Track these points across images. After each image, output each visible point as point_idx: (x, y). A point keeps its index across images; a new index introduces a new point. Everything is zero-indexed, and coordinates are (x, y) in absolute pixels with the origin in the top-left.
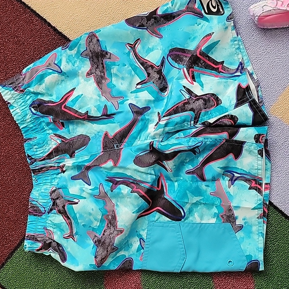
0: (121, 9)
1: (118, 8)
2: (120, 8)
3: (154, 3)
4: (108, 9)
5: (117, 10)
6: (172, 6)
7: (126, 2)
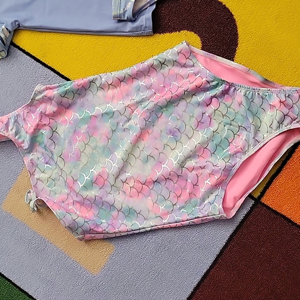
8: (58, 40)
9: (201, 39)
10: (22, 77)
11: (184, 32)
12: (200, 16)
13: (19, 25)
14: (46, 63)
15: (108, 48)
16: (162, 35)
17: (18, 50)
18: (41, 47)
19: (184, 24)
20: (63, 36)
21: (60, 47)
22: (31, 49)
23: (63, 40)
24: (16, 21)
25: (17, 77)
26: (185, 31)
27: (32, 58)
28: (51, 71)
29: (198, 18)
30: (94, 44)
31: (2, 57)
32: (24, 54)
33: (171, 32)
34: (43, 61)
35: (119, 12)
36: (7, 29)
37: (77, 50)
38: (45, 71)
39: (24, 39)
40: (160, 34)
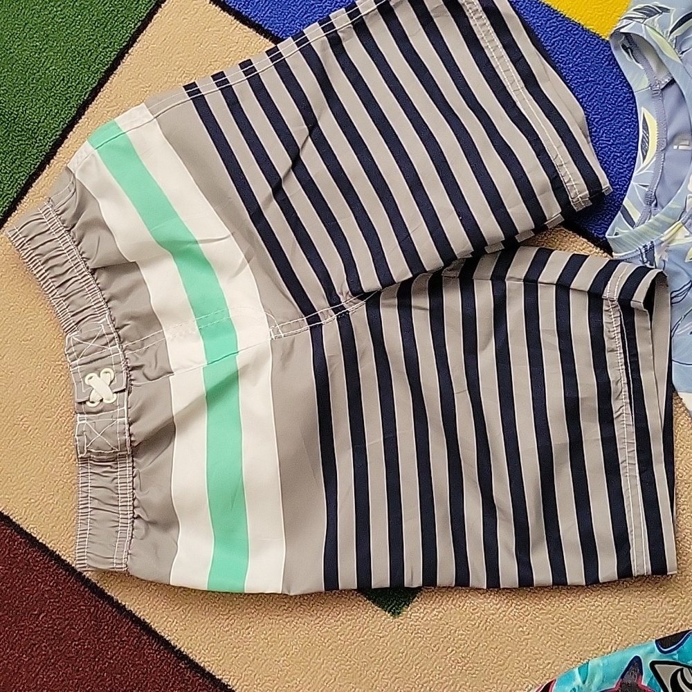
0: (454, 685)
1: (447, 683)
2: (451, 682)
3: (536, 669)
4: (420, 686)
5: (443, 687)
6: (584, 682)
7: (464, 668)
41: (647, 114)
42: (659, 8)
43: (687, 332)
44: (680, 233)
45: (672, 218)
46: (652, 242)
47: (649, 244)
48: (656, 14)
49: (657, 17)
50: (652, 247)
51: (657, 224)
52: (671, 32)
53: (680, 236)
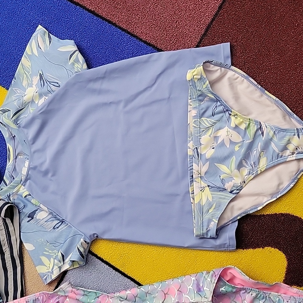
8: (137, 250)
9: (286, 257)
10: (101, 286)
11: (268, 249)
12: (284, 233)
13: (97, 237)
14: (125, 273)
15: (189, 261)
16: (245, 250)
17: (95, 258)
18: (120, 256)
19: (268, 241)
20: (142, 247)
21: (140, 258)
22: (110, 258)
23: (142, 250)
24: (94, 234)
25: (96, 286)
26: (270, 248)
27: (111, 267)
28: (130, 281)
29: (282, 236)
30: (175, 256)
31: (79, 265)
32: (103, 263)
33: (254, 248)
34: (123, 271)
35: (201, 232)
36: (86, 242)
37: (157, 261)
38: (124, 281)
39: (102, 248)
40: (243, 250)
41: (9, 146)
42: (8, 110)
43: (26, 222)
44: (21, 188)
45: (18, 184)
46: (10, 193)
47: (9, 194)
48: (6, 112)
49: (7, 113)
50: (10, 195)
51: (11, 187)
52: (12, 118)
53: (21, 189)
